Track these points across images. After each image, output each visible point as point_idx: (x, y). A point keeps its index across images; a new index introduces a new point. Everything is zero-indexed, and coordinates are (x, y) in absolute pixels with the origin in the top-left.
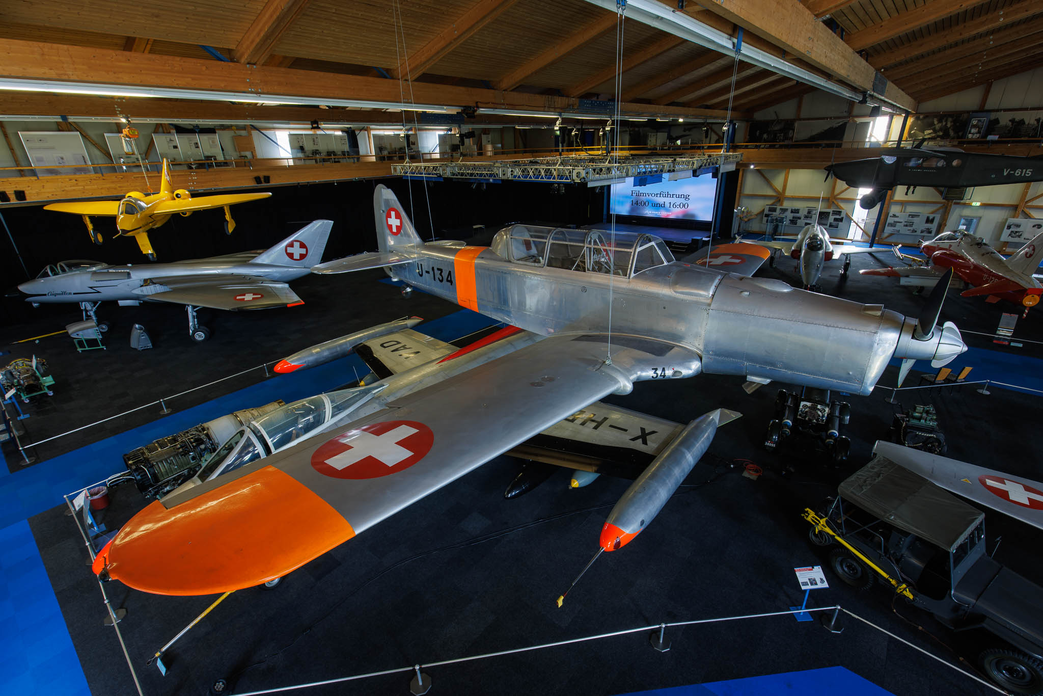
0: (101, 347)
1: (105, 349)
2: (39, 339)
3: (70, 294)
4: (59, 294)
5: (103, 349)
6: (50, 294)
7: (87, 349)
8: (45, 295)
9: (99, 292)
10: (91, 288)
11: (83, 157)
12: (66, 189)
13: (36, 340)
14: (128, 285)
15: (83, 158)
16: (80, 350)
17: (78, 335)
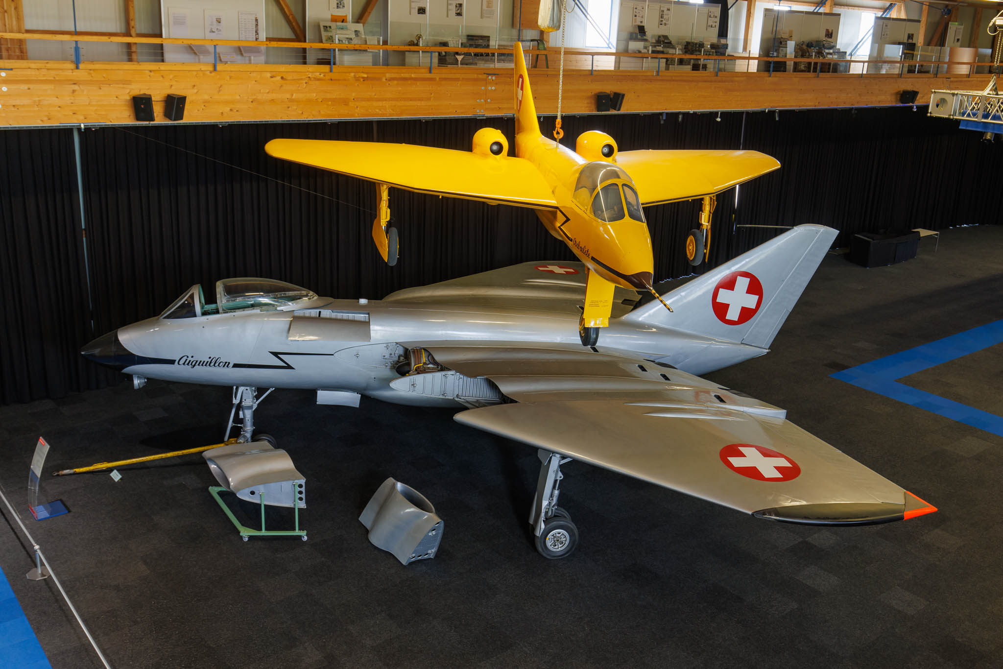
0: (297, 532)
1: (305, 538)
2: (120, 469)
3: (227, 364)
4: (202, 363)
5: (300, 537)
6: (182, 362)
7: (264, 533)
8: (172, 362)
9: (289, 367)
10: (276, 354)
11: (257, 20)
12: (259, 97)
13: (110, 470)
14: (357, 356)
15: (254, 23)
16: (246, 533)
17: (253, 493)
